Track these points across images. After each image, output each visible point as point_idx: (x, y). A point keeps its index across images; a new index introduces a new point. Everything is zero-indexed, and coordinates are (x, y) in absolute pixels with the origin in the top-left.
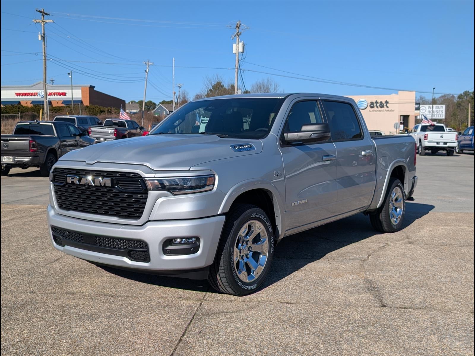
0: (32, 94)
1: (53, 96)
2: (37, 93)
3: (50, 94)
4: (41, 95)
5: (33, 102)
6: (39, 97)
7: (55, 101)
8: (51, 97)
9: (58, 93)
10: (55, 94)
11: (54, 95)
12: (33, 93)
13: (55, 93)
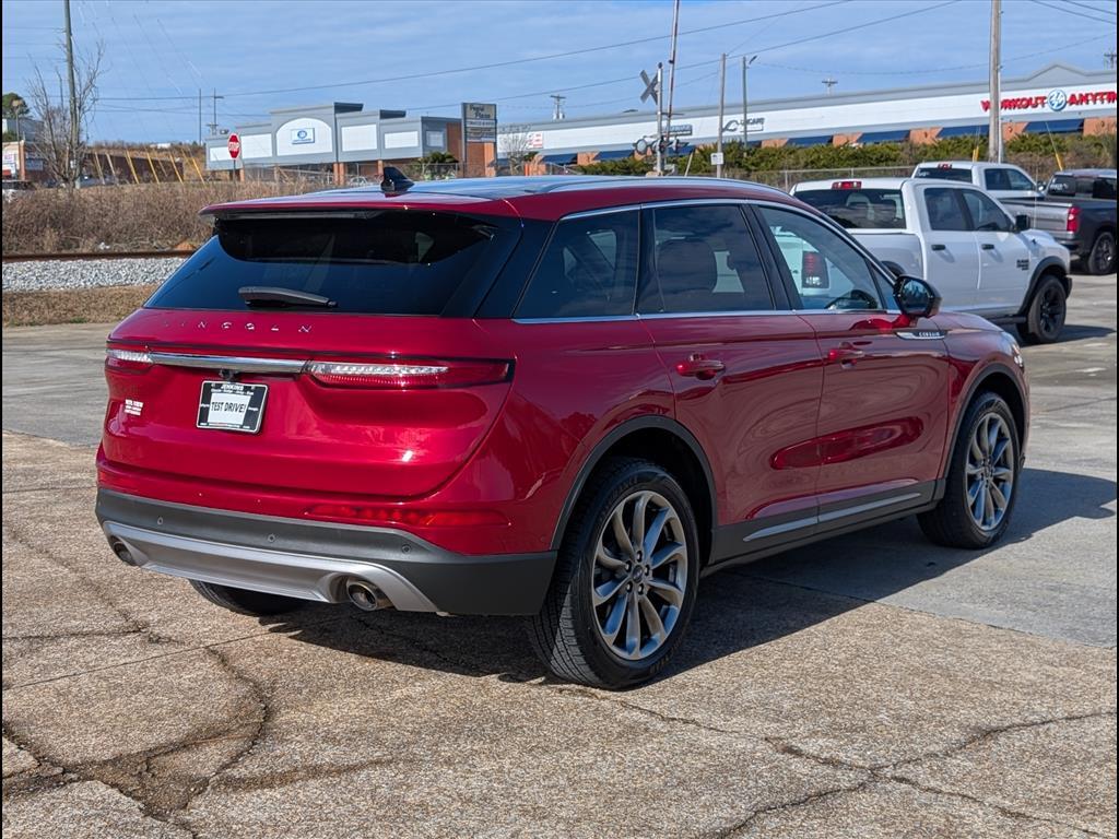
0: (1028, 103)
1: (1091, 102)
2: (1045, 98)
3: (1084, 99)
4: (1056, 103)
5: (1031, 126)
6: (1047, 109)
7: (1097, 118)
8: (1084, 107)
9: (1105, 94)
10: (1095, 97)
11: (1095, 103)
12: (1031, 99)
13: (1097, 94)
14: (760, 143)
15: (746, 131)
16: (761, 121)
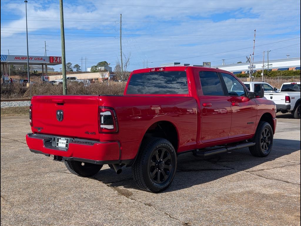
14: (272, 70)
15: (268, 67)
16: (272, 65)
